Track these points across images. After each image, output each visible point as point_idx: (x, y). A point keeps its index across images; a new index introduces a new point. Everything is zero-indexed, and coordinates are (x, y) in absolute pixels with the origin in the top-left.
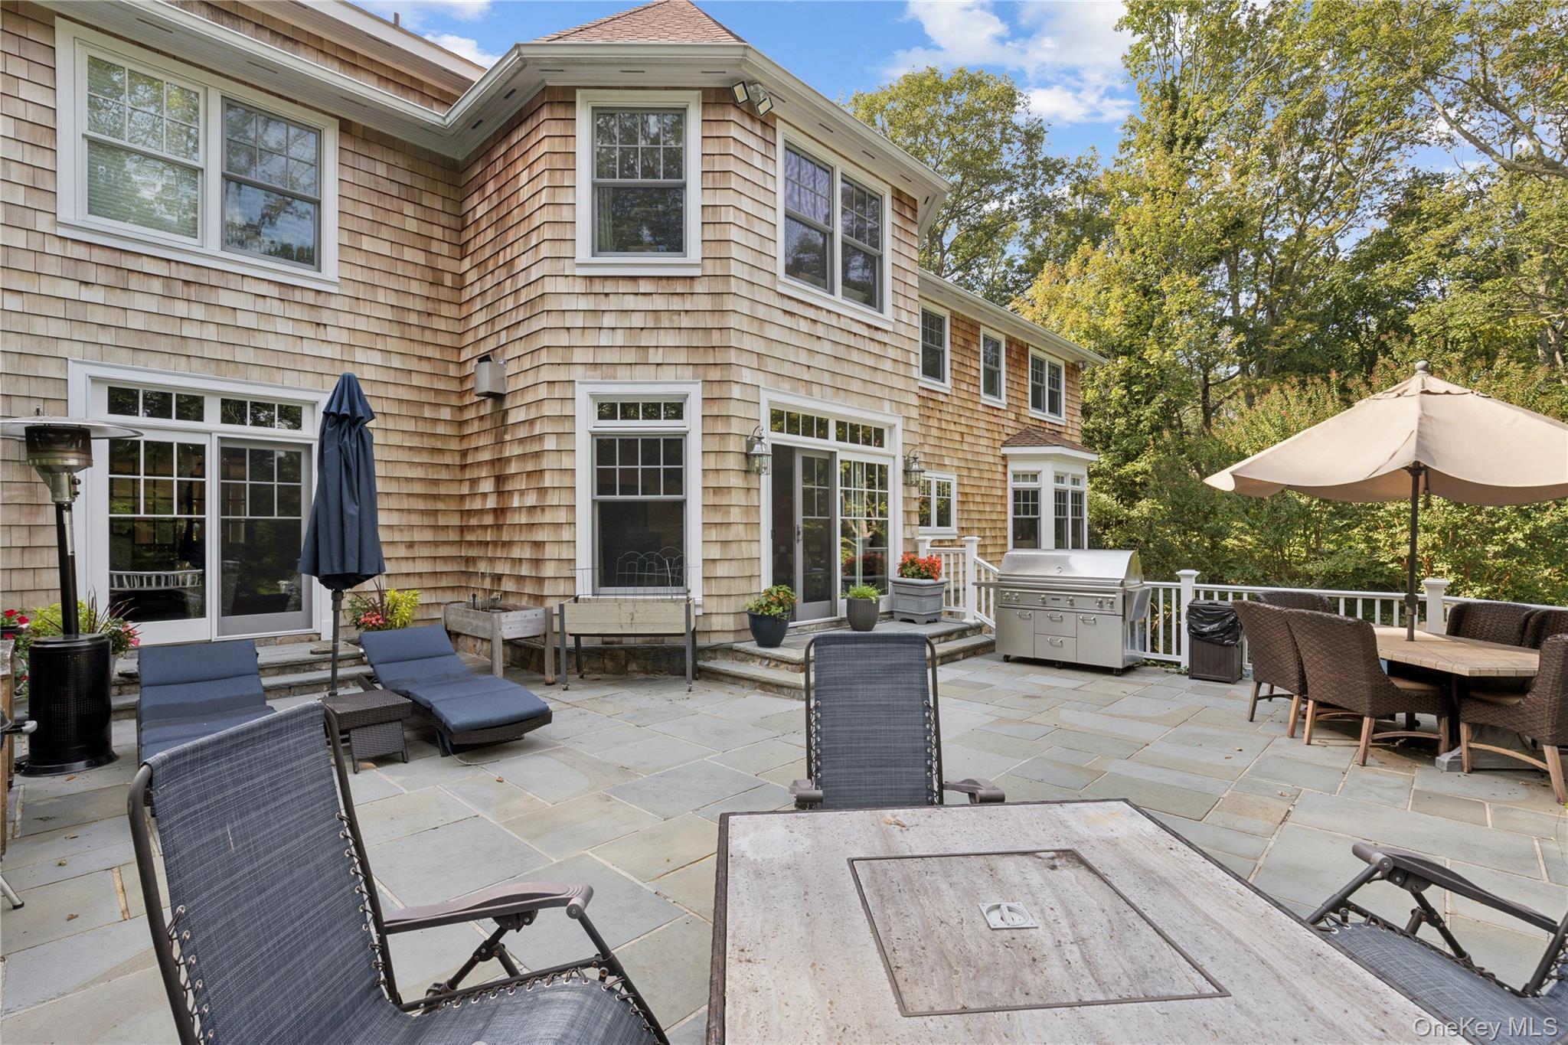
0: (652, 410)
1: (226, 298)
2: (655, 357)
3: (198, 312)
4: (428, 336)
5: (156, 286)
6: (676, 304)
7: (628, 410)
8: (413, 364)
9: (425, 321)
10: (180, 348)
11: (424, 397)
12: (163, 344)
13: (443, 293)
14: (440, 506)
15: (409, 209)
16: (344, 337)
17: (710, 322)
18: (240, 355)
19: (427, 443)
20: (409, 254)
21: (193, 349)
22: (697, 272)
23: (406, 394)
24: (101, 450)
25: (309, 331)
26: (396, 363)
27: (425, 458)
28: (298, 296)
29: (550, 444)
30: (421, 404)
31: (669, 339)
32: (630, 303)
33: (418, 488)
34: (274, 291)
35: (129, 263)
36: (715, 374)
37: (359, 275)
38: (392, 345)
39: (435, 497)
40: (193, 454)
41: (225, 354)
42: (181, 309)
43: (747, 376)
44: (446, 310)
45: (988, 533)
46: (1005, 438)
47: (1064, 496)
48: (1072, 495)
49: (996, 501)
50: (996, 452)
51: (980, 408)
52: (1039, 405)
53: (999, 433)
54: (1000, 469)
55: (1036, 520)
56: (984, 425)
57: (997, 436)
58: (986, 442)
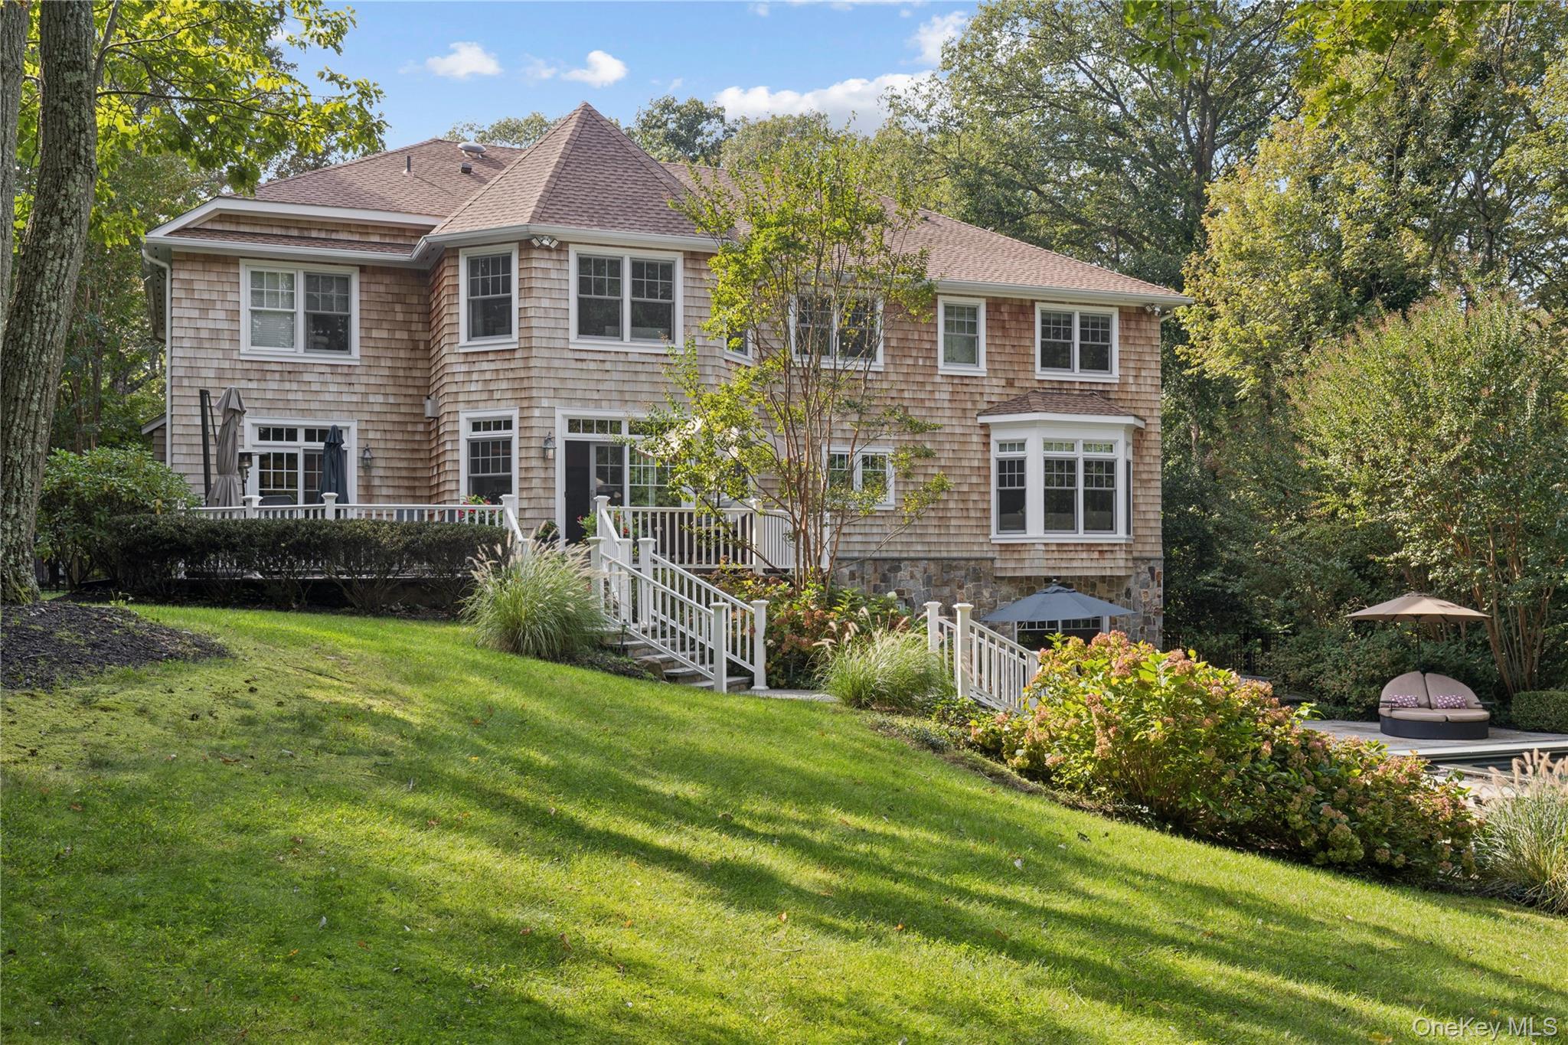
0: (498, 425)
1: (306, 377)
2: (497, 395)
3: (295, 386)
4: (410, 382)
5: (277, 376)
6: (506, 365)
7: (487, 426)
8: (401, 400)
9: (408, 373)
10: (287, 406)
11: (407, 419)
12: (281, 405)
13: (419, 354)
14: (417, 484)
15: (398, 308)
16: (363, 389)
17: (522, 374)
18: (313, 406)
19: (410, 446)
20: (398, 335)
21: (292, 405)
22: (516, 346)
23: (395, 418)
24: (256, 460)
25: (345, 389)
26: (391, 400)
27: (408, 455)
28: (340, 370)
29: (448, 446)
30: (406, 423)
31: (504, 385)
32: (485, 366)
33: (404, 474)
34: (328, 370)
35: (267, 367)
36: (525, 404)
37: (370, 352)
38: (389, 390)
39: (415, 479)
40: (292, 458)
41: (306, 406)
42: (287, 386)
43: (545, 403)
44: (420, 364)
45: (952, 505)
46: (985, 406)
47: (1071, 465)
48: (1088, 464)
49: (967, 472)
50: (969, 422)
51: (938, 379)
52: (1067, 365)
53: (974, 402)
54: (975, 439)
55: (1023, 492)
56: (947, 396)
57: (969, 405)
58: (948, 413)
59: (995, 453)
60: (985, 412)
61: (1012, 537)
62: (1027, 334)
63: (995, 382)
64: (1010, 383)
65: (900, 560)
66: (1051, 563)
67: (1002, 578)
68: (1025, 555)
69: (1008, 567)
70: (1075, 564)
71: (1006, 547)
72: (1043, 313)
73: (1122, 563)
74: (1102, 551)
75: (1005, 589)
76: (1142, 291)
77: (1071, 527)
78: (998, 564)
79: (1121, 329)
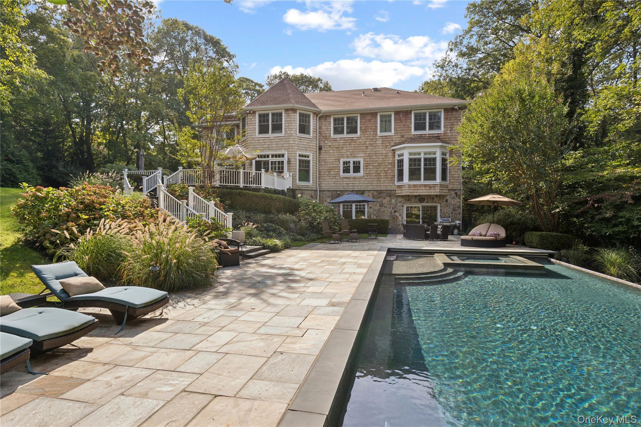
45: (382, 174)
46: (393, 144)
47: (419, 160)
48: (425, 159)
49: (387, 164)
50: (388, 149)
51: (378, 137)
52: (424, 128)
53: (390, 143)
54: (390, 154)
55: (403, 169)
56: (380, 142)
57: (388, 144)
58: (381, 147)
59: (397, 158)
60: (393, 146)
61: (400, 183)
62: (409, 121)
63: (397, 136)
64: (402, 136)
65: (364, 191)
66: (411, 191)
67: (399, 196)
68: (403, 189)
69: (399, 192)
70: (420, 191)
71: (399, 187)
72: (415, 114)
73: (438, 191)
74: (430, 187)
75: (400, 199)
76: (453, 102)
77: (419, 179)
78: (397, 192)
79: (445, 115)
